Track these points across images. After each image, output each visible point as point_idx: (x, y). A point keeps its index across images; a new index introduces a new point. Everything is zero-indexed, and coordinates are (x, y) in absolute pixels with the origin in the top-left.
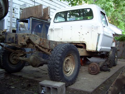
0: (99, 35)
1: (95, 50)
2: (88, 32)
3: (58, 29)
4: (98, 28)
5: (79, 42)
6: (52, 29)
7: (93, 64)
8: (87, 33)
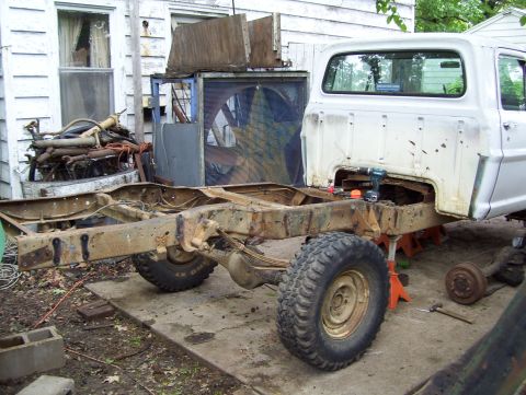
0: (483, 161)
1: (467, 214)
2: (444, 146)
3: (339, 120)
4: (482, 131)
5: (411, 179)
6: (317, 117)
7: (463, 269)
8: (441, 149)
